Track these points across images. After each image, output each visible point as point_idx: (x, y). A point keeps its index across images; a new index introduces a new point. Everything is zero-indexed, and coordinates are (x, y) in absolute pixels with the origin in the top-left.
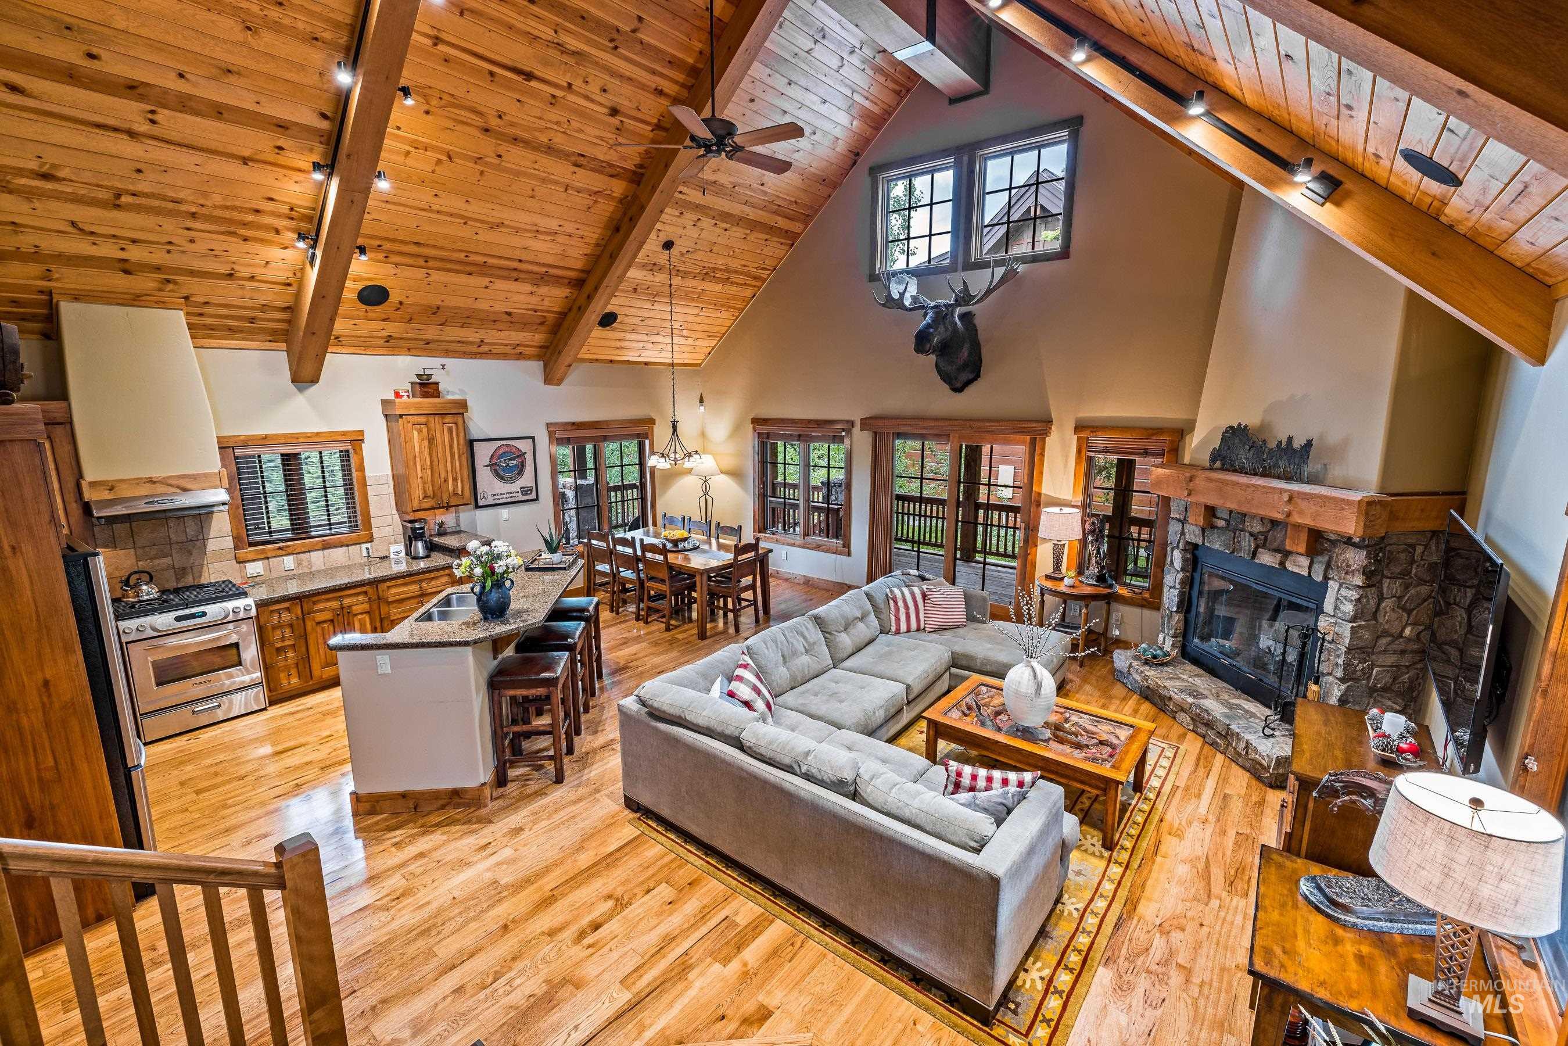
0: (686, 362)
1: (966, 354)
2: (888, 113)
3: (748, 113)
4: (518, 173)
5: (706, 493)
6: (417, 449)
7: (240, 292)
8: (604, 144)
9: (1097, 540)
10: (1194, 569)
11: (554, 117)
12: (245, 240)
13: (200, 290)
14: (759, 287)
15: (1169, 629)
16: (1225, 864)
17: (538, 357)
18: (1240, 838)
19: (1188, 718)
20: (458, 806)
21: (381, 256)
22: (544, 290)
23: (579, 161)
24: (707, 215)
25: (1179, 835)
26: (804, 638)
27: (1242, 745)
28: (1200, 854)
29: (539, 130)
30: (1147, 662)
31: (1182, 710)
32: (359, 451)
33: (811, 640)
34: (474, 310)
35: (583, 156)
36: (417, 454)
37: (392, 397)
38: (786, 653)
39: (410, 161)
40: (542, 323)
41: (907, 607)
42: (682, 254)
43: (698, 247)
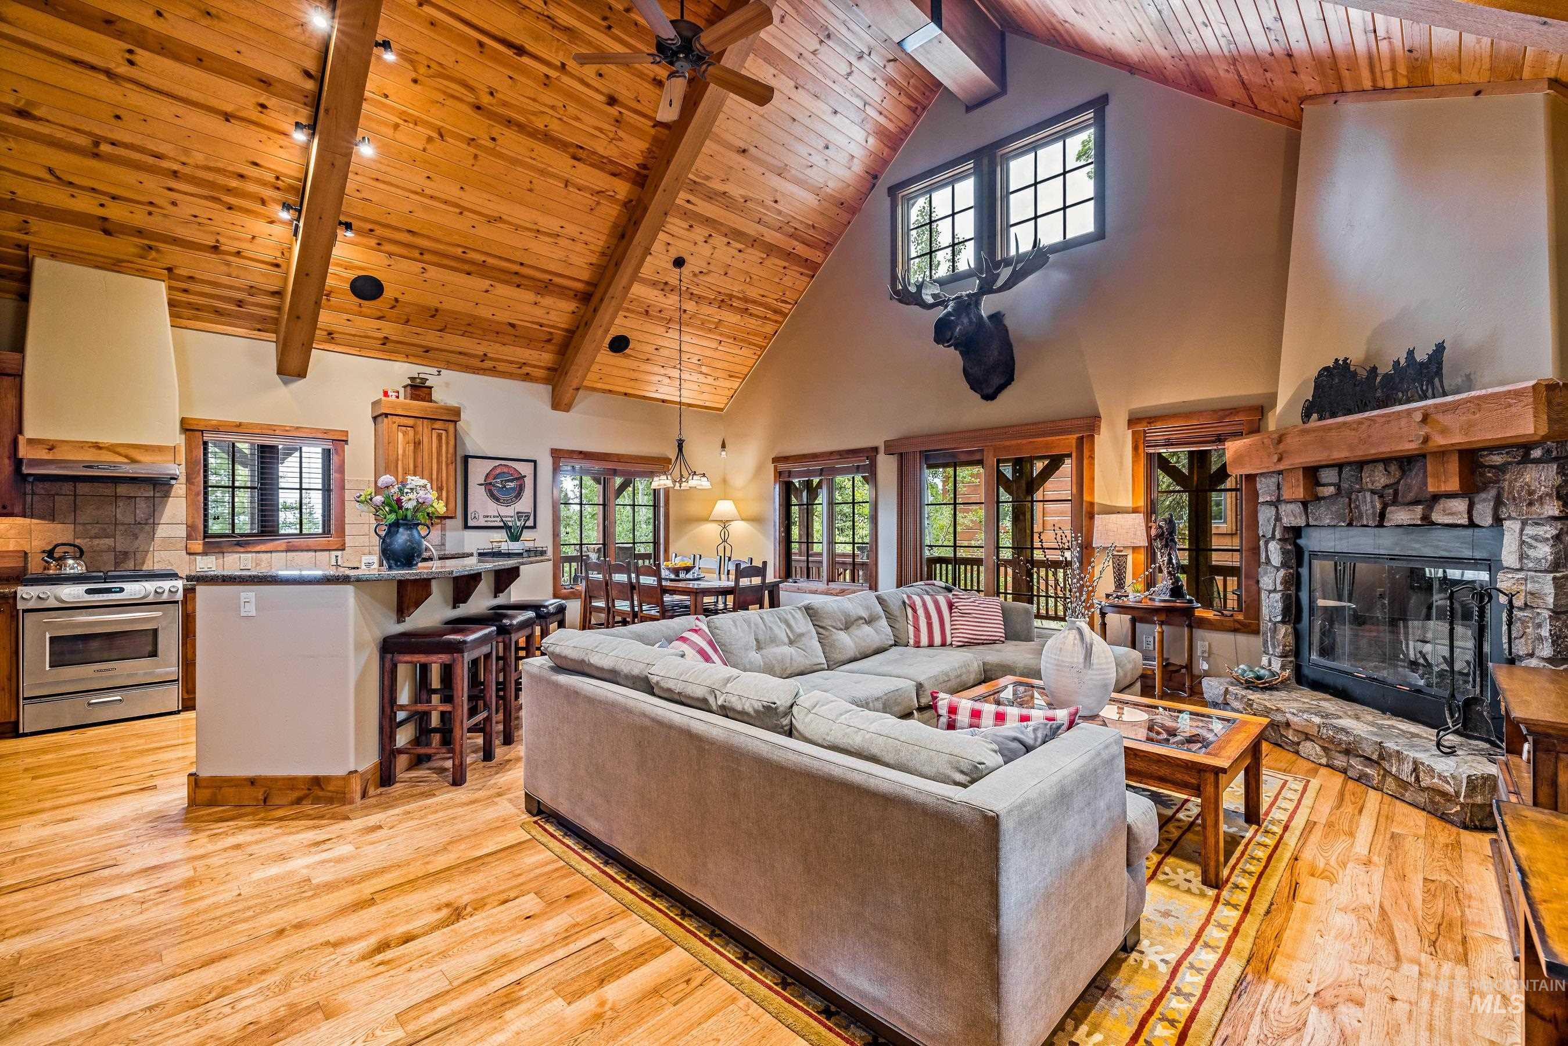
0: (707, 404)
1: (996, 353)
2: (904, 131)
3: (755, 117)
4: (514, 162)
5: (725, 541)
6: (400, 452)
7: (224, 268)
8: (603, 136)
9: (1166, 546)
10: (1300, 564)
11: (550, 102)
12: (230, 208)
13: (185, 262)
14: (781, 323)
15: (1274, 647)
16: (1415, 918)
17: (547, 381)
18: (1433, 887)
19: (1318, 748)
20: (317, 800)
21: (373, 242)
22: (548, 301)
23: (578, 154)
24: (718, 231)
25: (1326, 877)
26: (789, 626)
27: (1407, 767)
28: (1369, 902)
29: (534, 114)
30: (1249, 685)
31: (1307, 737)
32: (341, 453)
33: (799, 631)
34: (475, 317)
35: (581, 148)
36: (400, 457)
37: (381, 396)
38: (761, 637)
39: (400, 136)
40: (549, 341)
41: (928, 617)
42: (695, 275)
43: (711, 268)
